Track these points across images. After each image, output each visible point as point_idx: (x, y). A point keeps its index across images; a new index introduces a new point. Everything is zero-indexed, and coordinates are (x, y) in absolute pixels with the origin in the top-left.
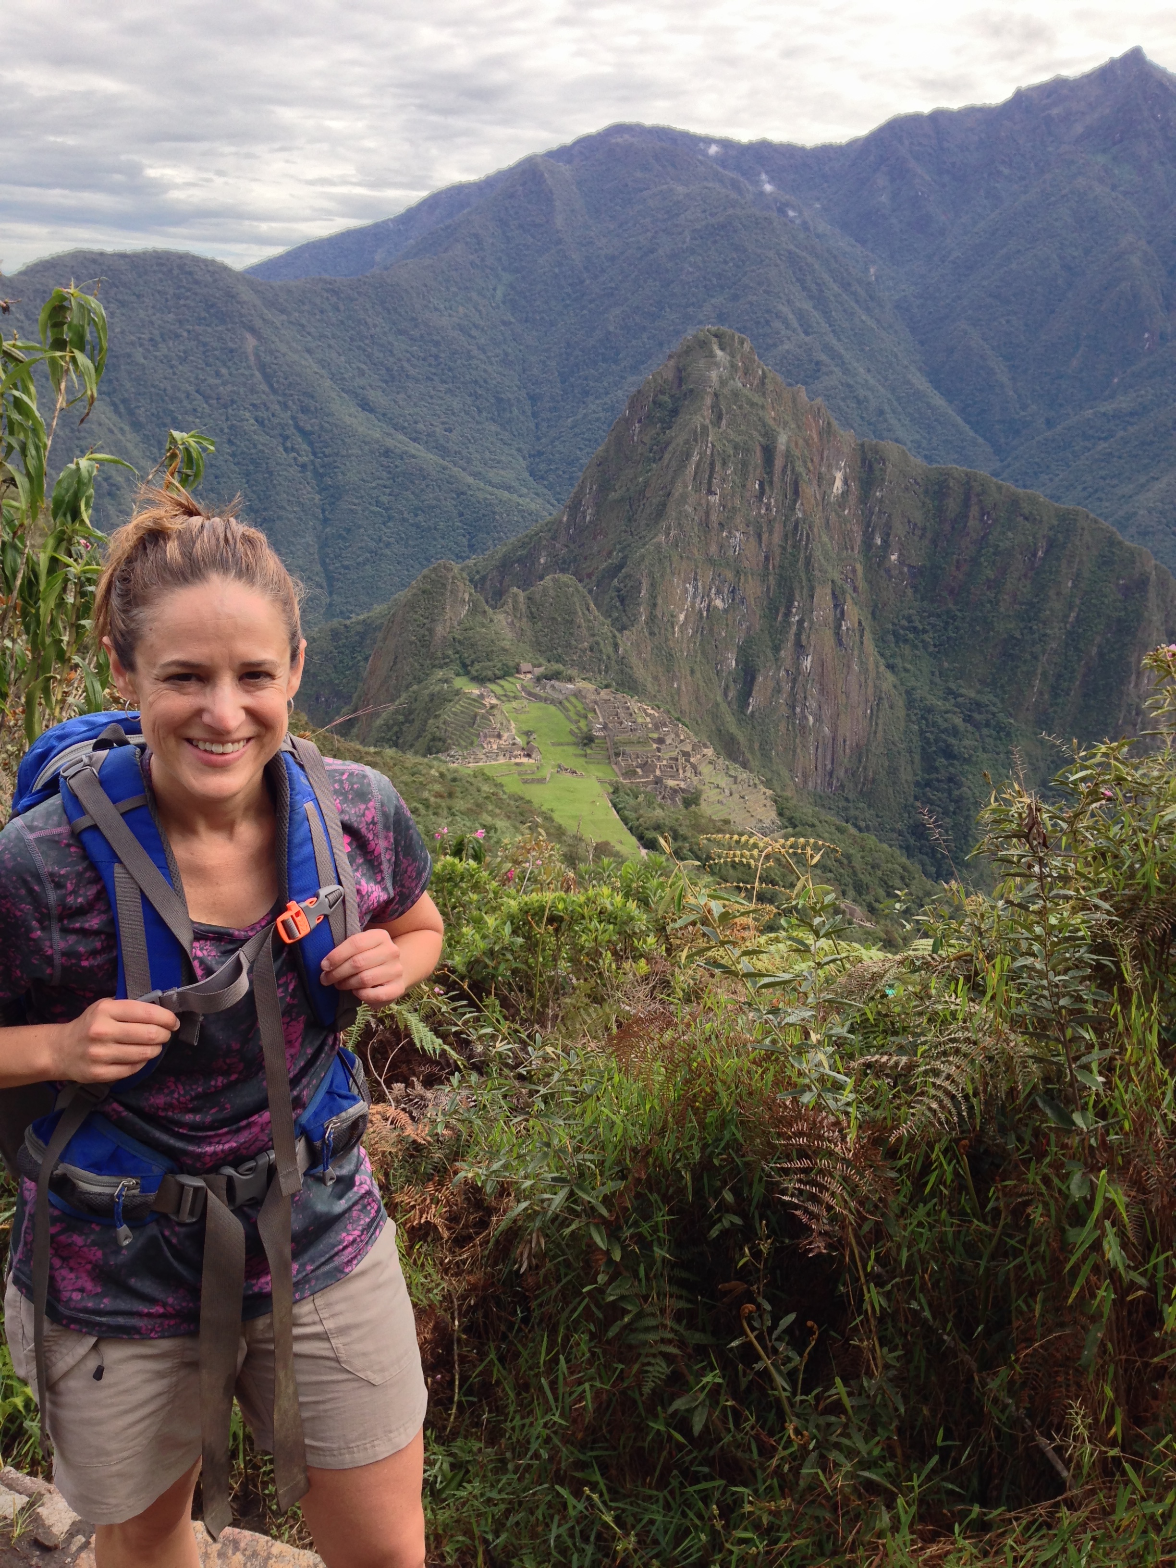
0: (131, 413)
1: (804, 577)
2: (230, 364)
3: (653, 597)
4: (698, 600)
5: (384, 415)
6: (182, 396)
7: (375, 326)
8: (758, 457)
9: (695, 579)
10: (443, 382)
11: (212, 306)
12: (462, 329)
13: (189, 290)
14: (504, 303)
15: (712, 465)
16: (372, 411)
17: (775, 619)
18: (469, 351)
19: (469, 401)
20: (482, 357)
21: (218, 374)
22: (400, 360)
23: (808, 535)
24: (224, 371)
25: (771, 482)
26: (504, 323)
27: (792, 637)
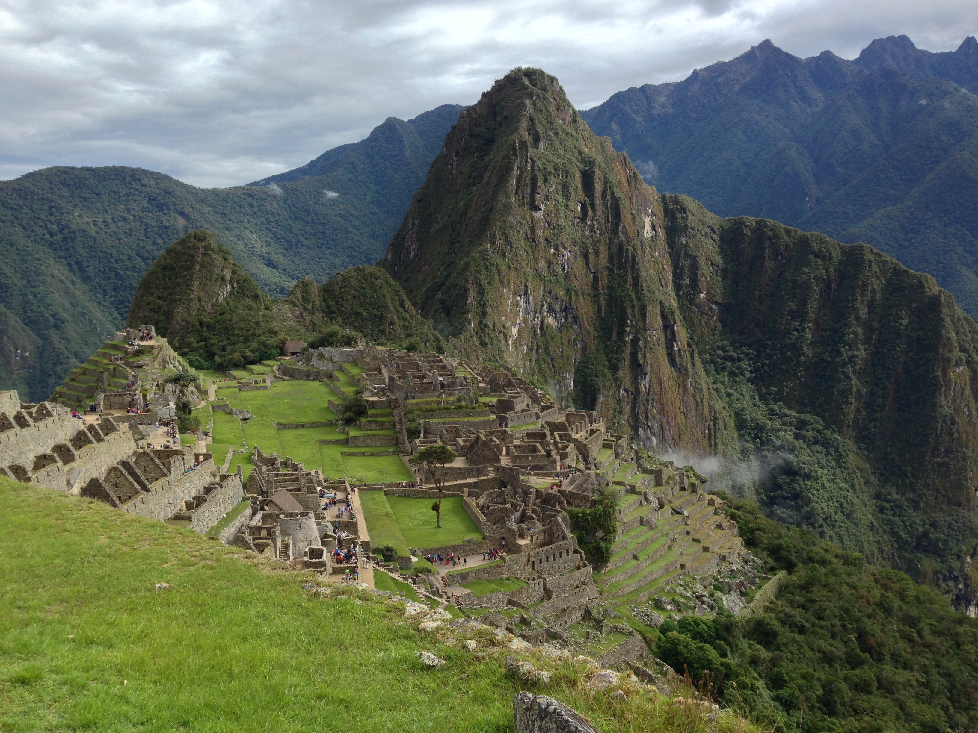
0: (82, 270)
1: (634, 296)
2: (164, 236)
3: (482, 305)
4: (531, 316)
5: (284, 270)
6: (124, 257)
7: (279, 215)
8: (577, 182)
9: (526, 293)
10: (328, 248)
11: (153, 200)
12: (341, 216)
13: (137, 190)
14: (372, 203)
15: (534, 180)
16: (274, 267)
17: (609, 339)
18: (346, 229)
19: (347, 260)
20: (356, 232)
21: (154, 243)
22: (297, 235)
23: (633, 256)
24: (159, 241)
25: (593, 206)
26: (372, 213)
27: (627, 356)
